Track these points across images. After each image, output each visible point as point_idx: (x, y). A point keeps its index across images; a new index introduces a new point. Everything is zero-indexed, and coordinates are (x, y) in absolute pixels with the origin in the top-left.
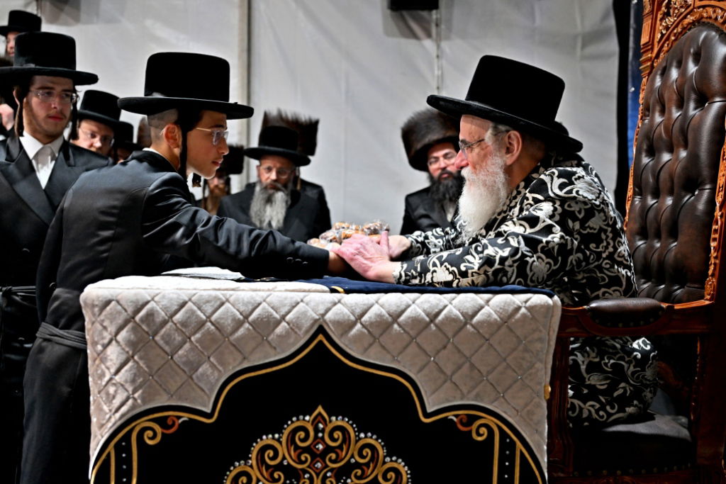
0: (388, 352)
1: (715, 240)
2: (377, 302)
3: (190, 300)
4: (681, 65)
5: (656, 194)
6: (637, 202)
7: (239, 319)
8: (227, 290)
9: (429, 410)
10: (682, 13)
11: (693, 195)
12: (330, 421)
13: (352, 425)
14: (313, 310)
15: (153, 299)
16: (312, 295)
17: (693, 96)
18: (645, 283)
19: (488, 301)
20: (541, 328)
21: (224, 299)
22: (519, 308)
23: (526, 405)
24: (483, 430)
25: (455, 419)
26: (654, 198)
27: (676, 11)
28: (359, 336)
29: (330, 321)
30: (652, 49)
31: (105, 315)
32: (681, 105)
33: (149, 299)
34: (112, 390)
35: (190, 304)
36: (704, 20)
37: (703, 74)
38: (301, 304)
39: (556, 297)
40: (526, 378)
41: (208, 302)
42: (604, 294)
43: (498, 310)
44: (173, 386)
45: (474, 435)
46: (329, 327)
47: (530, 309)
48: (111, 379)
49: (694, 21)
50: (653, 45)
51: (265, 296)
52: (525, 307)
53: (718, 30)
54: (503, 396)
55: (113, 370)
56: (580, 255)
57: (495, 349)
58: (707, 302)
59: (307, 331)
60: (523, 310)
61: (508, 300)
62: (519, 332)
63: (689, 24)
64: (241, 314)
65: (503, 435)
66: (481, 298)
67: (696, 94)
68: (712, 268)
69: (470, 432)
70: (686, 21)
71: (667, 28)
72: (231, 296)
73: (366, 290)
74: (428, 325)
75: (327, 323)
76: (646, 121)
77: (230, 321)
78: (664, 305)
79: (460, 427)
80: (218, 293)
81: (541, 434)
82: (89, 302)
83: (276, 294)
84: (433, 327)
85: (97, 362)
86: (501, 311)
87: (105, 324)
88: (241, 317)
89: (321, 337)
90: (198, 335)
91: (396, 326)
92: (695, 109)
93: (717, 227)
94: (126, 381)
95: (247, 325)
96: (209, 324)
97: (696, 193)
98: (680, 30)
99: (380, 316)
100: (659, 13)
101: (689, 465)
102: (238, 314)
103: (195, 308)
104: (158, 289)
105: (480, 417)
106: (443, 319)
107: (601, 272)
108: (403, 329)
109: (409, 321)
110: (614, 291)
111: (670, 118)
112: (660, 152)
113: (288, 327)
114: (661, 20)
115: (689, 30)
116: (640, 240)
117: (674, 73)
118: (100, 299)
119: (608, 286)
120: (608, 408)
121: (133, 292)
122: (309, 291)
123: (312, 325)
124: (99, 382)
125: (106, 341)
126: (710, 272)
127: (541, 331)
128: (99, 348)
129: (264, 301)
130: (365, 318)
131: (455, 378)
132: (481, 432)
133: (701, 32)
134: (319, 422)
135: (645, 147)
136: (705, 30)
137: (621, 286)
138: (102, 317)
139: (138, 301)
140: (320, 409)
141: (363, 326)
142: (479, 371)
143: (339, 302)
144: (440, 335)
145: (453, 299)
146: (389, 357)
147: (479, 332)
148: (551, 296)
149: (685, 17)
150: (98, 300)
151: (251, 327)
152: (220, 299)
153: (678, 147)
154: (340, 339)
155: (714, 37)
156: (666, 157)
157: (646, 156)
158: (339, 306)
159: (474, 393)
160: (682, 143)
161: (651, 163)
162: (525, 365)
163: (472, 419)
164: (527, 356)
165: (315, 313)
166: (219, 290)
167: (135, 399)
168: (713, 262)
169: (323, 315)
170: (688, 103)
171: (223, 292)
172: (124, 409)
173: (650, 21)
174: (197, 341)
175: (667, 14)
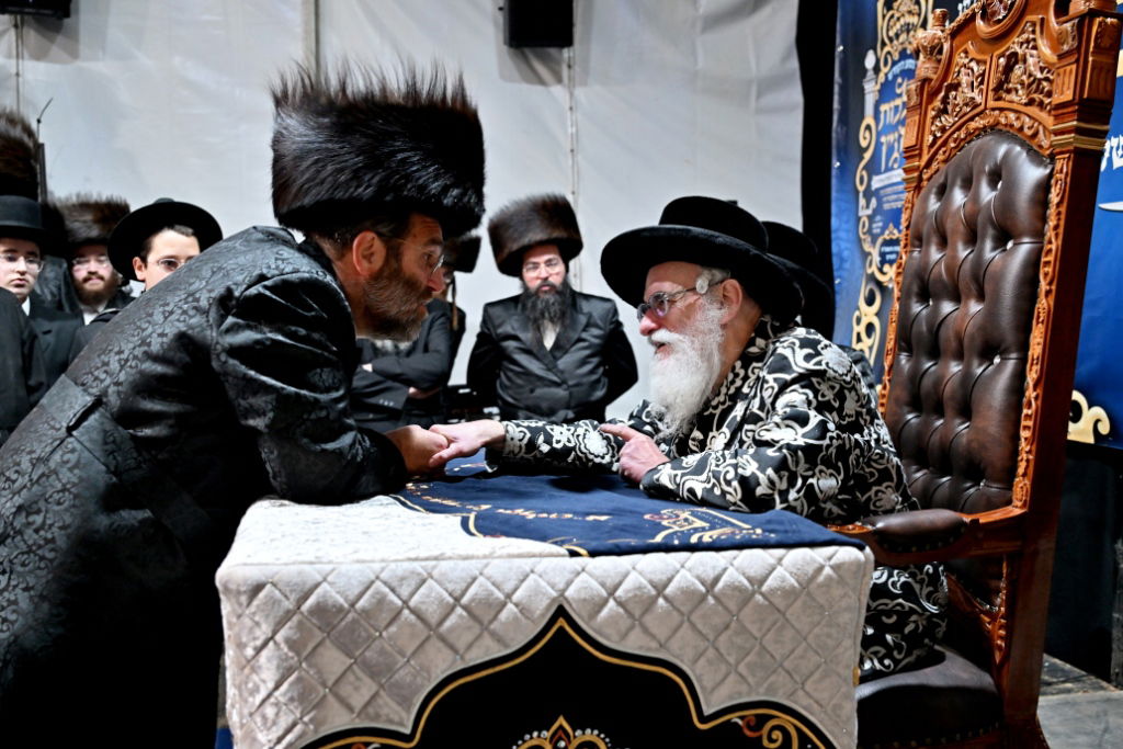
0: (653, 637)
1: (1026, 427)
2: (634, 568)
3: (377, 578)
4: (968, 184)
5: (935, 353)
6: (903, 362)
7: (448, 603)
8: (427, 559)
9: (707, 711)
10: (965, 114)
11: (992, 363)
12: (575, 737)
13: (603, 739)
14: (549, 584)
15: (325, 580)
16: (546, 561)
17: (991, 232)
18: (918, 471)
19: (780, 560)
20: (851, 593)
21: (425, 574)
22: (821, 568)
23: (831, 698)
24: (777, 735)
25: (740, 722)
26: (930, 359)
27: (958, 109)
28: (612, 618)
29: (573, 599)
30: (920, 155)
31: (258, 606)
32: (972, 239)
33: (319, 578)
34: (270, 711)
35: (378, 584)
36: (1000, 127)
37: (1006, 203)
38: (532, 576)
39: (868, 550)
40: (831, 661)
41: (402, 579)
42: (877, 492)
43: (795, 571)
44: (358, 701)
45: (765, 743)
46: (570, 605)
47: (836, 568)
48: (269, 696)
49: (985, 127)
50: (921, 149)
51: (480, 566)
52: (832, 567)
53: (1023, 144)
54: (803, 688)
55: (271, 685)
56: (857, 451)
57: (793, 626)
58: (1018, 512)
59: (543, 615)
60: (827, 571)
61: (808, 558)
62: (822, 600)
63: (976, 129)
64: (450, 594)
65: (803, 738)
66: (771, 555)
67: (994, 227)
68: (1023, 465)
69: (760, 738)
70: (973, 125)
71: (943, 129)
72: (434, 567)
73: (617, 550)
74: (703, 598)
75: (568, 602)
76: (916, 254)
77: (435, 607)
78: (967, 519)
79: (748, 733)
80: (417, 566)
81: (851, 735)
82: (233, 587)
83: (496, 561)
84: (711, 600)
85: (247, 671)
86: (799, 573)
87: (257, 618)
88: (451, 600)
89: (561, 622)
90: (393, 629)
91: (661, 601)
92: (994, 249)
93: (1030, 412)
94: (292, 699)
95: (459, 610)
96: (406, 612)
97: (997, 360)
98: (962, 136)
99: (640, 588)
100: (930, 107)
101: (997, 725)
102: (446, 595)
103: (387, 590)
104: (330, 562)
105: (773, 717)
106: (724, 588)
107: (869, 466)
108: (672, 605)
109: (679, 593)
110: (887, 488)
111: (954, 257)
112: (938, 298)
113: (515, 610)
114: (934, 118)
115: (978, 136)
116: (909, 412)
117: (958, 197)
118: (249, 582)
119: (878, 482)
120: (895, 653)
121: (294, 569)
122: (541, 556)
123: (550, 606)
124: (251, 699)
125: (259, 643)
126: (1021, 470)
127: (850, 597)
128: (250, 652)
129: (481, 574)
130: (619, 593)
131: (742, 668)
132: (774, 737)
133: (999, 143)
134: (560, 739)
135: (915, 288)
136: (1003, 142)
137: (892, 480)
138: (253, 608)
139: (304, 584)
140: (562, 721)
141: (620, 603)
142: (772, 656)
143: (583, 570)
144: (720, 608)
145: (735, 558)
146: (654, 645)
147: (771, 602)
148: (861, 548)
149: (972, 119)
150: (245, 585)
151: (464, 614)
152: (419, 574)
153: (968, 298)
154: (587, 624)
155: (1020, 153)
156: (947, 307)
157: (917, 302)
158: (584, 576)
159: (765, 685)
160: (974, 292)
161: (924, 312)
162: (830, 642)
163: (762, 720)
164: (833, 631)
165: (553, 588)
166: (416, 559)
167: (306, 724)
168: (1025, 458)
169: (564, 590)
170: (983, 242)
171: (424, 563)
172: (289, 738)
173: (917, 118)
174: (390, 638)
175: (944, 111)
